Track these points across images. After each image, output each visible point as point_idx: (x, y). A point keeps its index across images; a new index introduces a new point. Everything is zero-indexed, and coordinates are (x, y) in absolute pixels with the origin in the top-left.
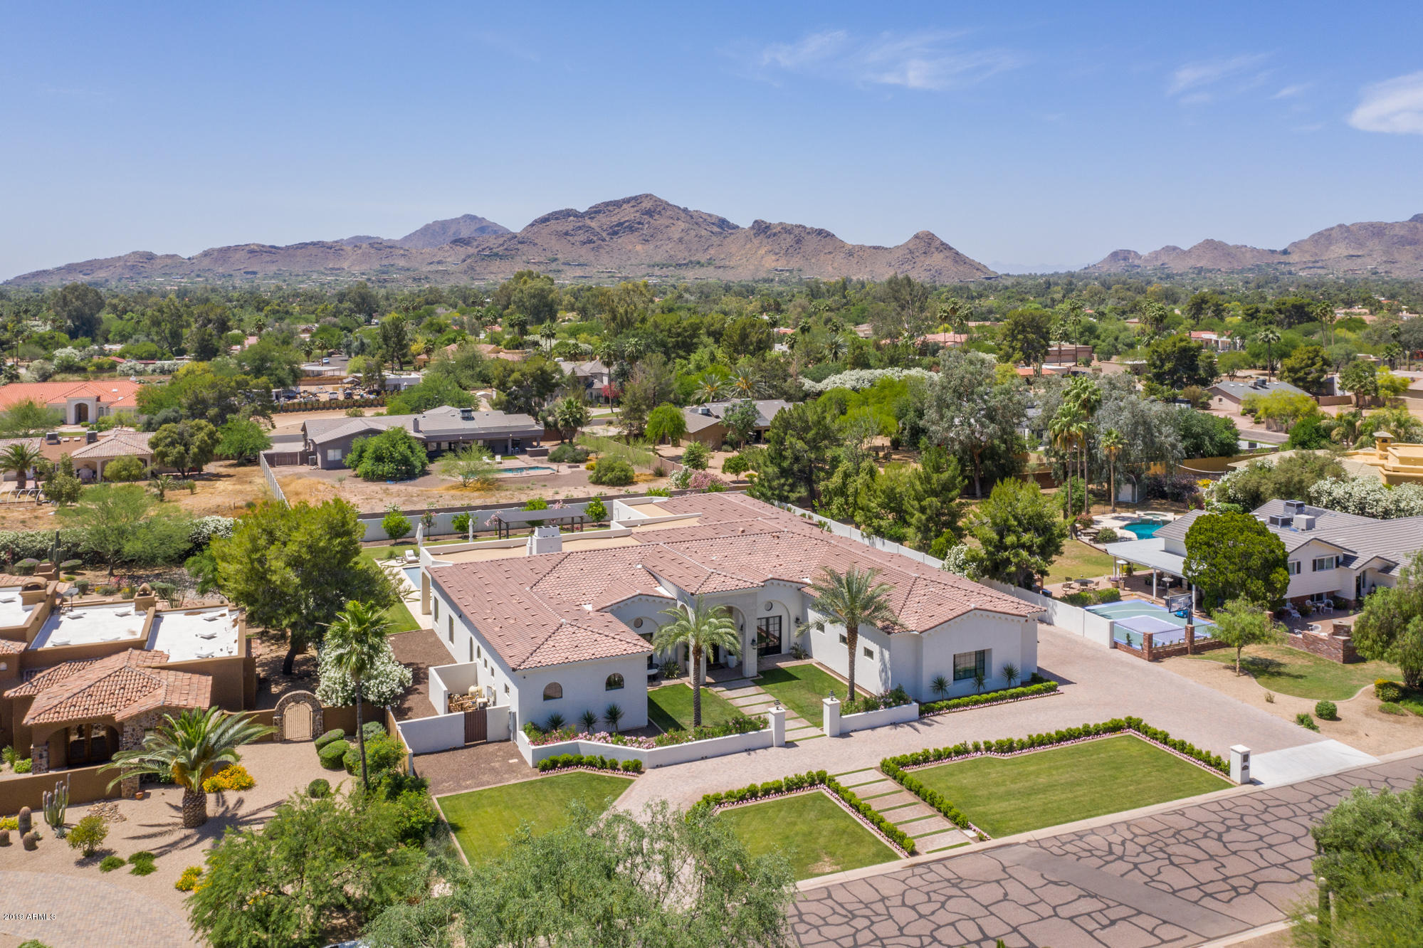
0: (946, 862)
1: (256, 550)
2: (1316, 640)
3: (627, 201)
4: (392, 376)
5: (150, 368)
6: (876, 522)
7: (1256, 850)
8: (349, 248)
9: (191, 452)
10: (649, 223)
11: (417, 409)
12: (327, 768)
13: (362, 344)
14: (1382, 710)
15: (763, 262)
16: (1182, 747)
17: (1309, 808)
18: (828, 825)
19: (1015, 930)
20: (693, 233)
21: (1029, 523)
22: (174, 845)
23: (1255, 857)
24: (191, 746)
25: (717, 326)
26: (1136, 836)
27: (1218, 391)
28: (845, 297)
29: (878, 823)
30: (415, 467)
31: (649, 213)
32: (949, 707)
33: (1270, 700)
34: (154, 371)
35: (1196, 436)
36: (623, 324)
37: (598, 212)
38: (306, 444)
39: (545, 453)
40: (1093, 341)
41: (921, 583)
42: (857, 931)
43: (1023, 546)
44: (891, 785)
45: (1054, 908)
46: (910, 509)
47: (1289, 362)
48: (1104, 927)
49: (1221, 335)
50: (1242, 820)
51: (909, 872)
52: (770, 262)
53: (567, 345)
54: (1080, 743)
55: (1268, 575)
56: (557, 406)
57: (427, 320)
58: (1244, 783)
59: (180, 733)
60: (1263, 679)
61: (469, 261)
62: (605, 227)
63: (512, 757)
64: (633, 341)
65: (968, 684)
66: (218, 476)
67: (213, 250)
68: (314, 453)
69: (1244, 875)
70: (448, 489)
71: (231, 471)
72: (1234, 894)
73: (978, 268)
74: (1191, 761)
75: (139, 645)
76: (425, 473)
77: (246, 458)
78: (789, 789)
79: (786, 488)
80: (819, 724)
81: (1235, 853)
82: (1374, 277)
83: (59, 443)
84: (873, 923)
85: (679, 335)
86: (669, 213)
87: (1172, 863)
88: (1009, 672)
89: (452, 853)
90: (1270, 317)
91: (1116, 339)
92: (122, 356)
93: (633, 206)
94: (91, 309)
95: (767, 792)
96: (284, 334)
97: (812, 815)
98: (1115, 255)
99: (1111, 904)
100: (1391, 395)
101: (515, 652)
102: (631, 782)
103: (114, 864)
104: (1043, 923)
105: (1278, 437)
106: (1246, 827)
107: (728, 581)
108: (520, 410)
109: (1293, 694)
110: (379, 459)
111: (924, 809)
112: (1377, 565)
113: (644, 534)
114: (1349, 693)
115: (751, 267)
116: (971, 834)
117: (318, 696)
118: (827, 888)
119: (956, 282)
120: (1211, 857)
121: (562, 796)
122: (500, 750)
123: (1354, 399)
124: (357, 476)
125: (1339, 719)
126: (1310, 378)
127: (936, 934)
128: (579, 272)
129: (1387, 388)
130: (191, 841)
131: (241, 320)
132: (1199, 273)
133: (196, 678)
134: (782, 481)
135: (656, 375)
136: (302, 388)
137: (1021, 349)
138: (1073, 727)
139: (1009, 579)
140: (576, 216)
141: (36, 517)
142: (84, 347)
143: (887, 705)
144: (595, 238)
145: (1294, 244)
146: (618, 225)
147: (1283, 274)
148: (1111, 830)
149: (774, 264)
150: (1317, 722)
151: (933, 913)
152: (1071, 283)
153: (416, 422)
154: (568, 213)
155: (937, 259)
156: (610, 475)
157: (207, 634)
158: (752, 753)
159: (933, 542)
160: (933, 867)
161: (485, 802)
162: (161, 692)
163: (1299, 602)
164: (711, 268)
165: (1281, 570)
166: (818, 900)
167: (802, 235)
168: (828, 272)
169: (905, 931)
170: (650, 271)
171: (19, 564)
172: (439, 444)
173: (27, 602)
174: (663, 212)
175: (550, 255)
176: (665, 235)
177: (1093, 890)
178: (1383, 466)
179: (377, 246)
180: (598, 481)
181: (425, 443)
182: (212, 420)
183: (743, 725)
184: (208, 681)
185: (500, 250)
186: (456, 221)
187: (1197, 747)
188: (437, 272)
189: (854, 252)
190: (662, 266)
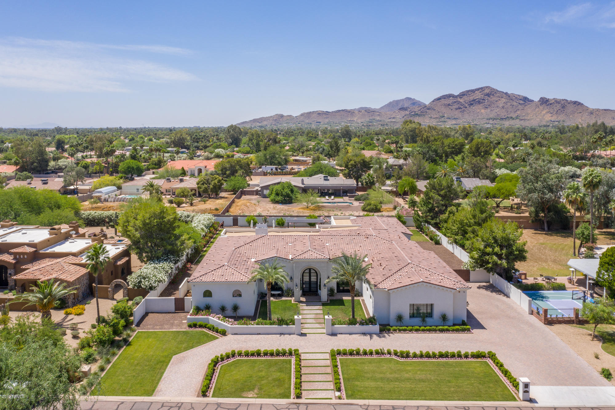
0: (309, 406)
3: (478, 89)
8: (357, 112)
10: (488, 99)
15: (544, 117)
18: (275, 375)
20: (509, 104)
30: (293, 199)
31: (488, 95)
33: (597, 357)
37: (464, 95)
44: (326, 362)
51: (286, 406)
52: (548, 117)
58: (524, 400)
61: (406, 117)
62: (467, 102)
64: (418, 149)
65: (417, 320)
66: (222, 198)
68: (261, 191)
70: (301, 208)
71: (228, 196)
77: (237, 191)
85: (453, 148)
86: (497, 95)
88: (444, 317)
93: (480, 92)
94: (237, 134)
97: (274, 369)
102: (218, 338)
108: (351, 177)
111: (328, 377)
115: (538, 120)
116: (337, 394)
118: (239, 404)
122: (185, 316)
128: (454, 122)
140: (453, 97)
143: (361, 324)
144: (462, 107)
146: (473, 101)
149: (550, 118)
153: (303, 180)
154: (450, 96)
158: (282, 336)
160: (301, 406)
161: (153, 336)
164: (518, 120)
167: (566, 104)
170: (487, 121)
174: (495, 94)
175: (441, 114)
176: (496, 105)
179: (368, 111)
180: (363, 209)
181: (303, 188)
185: (419, 113)
186: (402, 100)
188: (391, 122)
189: (592, 112)
190: (494, 119)
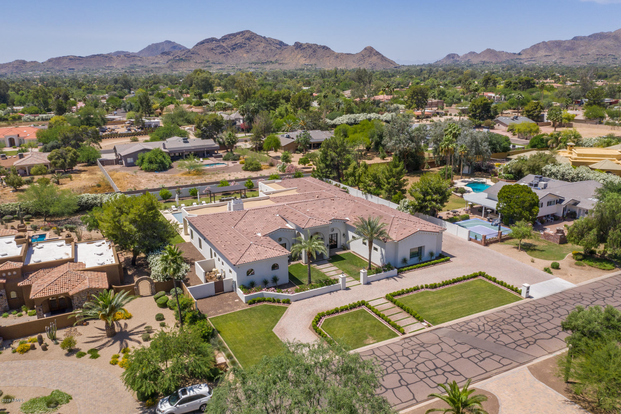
0: (417, 336)
1: (115, 217)
2: (549, 235)
3: (238, 33)
4: (147, 121)
5: (37, 118)
6: (368, 188)
7: (534, 326)
8: (115, 57)
9: (67, 162)
10: (248, 44)
11: (163, 138)
12: (161, 307)
13: (131, 105)
14: (576, 264)
15: (299, 61)
16: (502, 283)
17: (552, 307)
18: (368, 323)
19: (447, 364)
20: (268, 48)
21: (436, 191)
22: (104, 345)
23: (534, 329)
24: (106, 307)
25: (286, 95)
26: (488, 322)
27: (498, 122)
28: (336, 77)
29: (389, 322)
30: (166, 165)
31: (249, 39)
32: (408, 270)
33: (533, 262)
34: (39, 119)
35: (494, 144)
36: (247, 96)
37: (226, 39)
38: (116, 155)
39: (221, 156)
40: (444, 98)
41: (396, 219)
42: (387, 367)
43: (434, 200)
44: (390, 305)
45: (461, 354)
46: (383, 183)
47: (527, 108)
48: (481, 361)
49: (496, 94)
50: (527, 313)
51: (403, 342)
52: (303, 61)
53: (221, 104)
54: (461, 283)
55: (531, 209)
56: (224, 136)
57: (156, 92)
58: (526, 298)
59: (101, 302)
60: (529, 252)
61: (170, 62)
62: (229, 46)
63: (236, 299)
64: (253, 104)
65: (415, 260)
66: (80, 171)
67: (53, 59)
68: (121, 159)
69: (531, 337)
70: (182, 175)
71: (85, 168)
72: (528, 345)
73: (392, 62)
74: (506, 289)
75: (71, 261)
76: (171, 167)
77: (91, 162)
78: (351, 309)
79: (328, 173)
80: (358, 279)
81: (526, 328)
82: (555, 65)
83: (7, 159)
84: (393, 364)
85: (271, 100)
86: (257, 39)
87: (503, 333)
88: (431, 254)
89: (220, 343)
90: (516, 86)
91: (453, 97)
92: (23, 113)
93: (241, 36)
94: (4, 90)
95: (342, 310)
96: (95, 101)
97: (362, 319)
98: (449, 56)
99: (483, 351)
100: (567, 122)
101: (233, 257)
102: (286, 308)
103: (82, 355)
104: (457, 361)
105: (523, 142)
106: (530, 317)
107: (317, 222)
108: (208, 137)
109: (541, 259)
110: (151, 162)
111: (405, 315)
112: (572, 203)
113: (275, 198)
114: (562, 257)
115: (294, 64)
116: (425, 324)
117: (151, 277)
118: (372, 350)
119: (382, 69)
120: (518, 330)
121: (260, 315)
122: (230, 296)
123: (552, 124)
124: (141, 169)
125: (560, 269)
126: (535, 115)
127: (418, 367)
128: (219, 67)
129: (566, 119)
130: (111, 343)
131: (73, 94)
132: (484, 64)
133: (99, 273)
134: (327, 170)
135: (265, 120)
136: (108, 127)
137: (416, 103)
138: (459, 277)
139: (427, 213)
140: (216, 41)
141: (5, 194)
142: (5, 109)
143: (385, 271)
144: (225, 51)
145: (524, 51)
146: (235, 45)
147: (518, 63)
148: (478, 320)
149: (304, 62)
150: (552, 270)
151: (415, 358)
152: (431, 69)
153: (164, 145)
154: (212, 40)
155: (374, 59)
156: (251, 167)
157: (100, 253)
158: (332, 293)
159: (393, 196)
160: (412, 338)
161: (229, 319)
162: (87, 281)
163: (541, 219)
164: (277, 64)
165: (536, 207)
166: (370, 355)
167: (316, 48)
168: (328, 66)
169: (406, 367)
170: (250, 66)
171: (4, 218)
172: (175, 154)
173: (18, 243)
174: (255, 38)
175: (205, 59)
176: (256, 50)
177: (475, 346)
178: (570, 157)
179: (128, 56)
180: (246, 169)
181: (169, 154)
182: (73, 146)
183: (328, 282)
184: (105, 275)
185: (183, 57)
186: (162, 44)
187: (508, 284)
188: (156, 67)
189: (338, 56)
190: (255, 63)
